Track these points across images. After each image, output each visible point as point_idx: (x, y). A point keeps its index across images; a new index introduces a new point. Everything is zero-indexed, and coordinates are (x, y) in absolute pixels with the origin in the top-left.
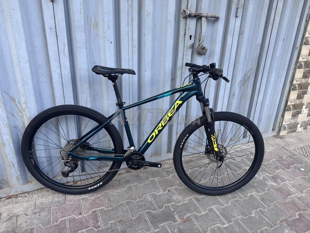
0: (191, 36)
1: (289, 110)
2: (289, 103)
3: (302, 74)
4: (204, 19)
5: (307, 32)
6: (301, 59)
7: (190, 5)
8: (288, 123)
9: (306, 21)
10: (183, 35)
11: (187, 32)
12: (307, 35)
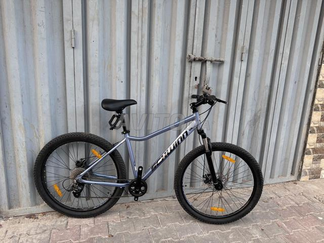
0: (196, 78)
1: (309, 153)
2: (308, 146)
3: (320, 117)
4: (208, 63)
5: (321, 76)
6: (316, 102)
7: (194, 50)
8: (309, 168)
9: (319, 65)
10: (189, 77)
11: (192, 73)
12: (321, 78)
